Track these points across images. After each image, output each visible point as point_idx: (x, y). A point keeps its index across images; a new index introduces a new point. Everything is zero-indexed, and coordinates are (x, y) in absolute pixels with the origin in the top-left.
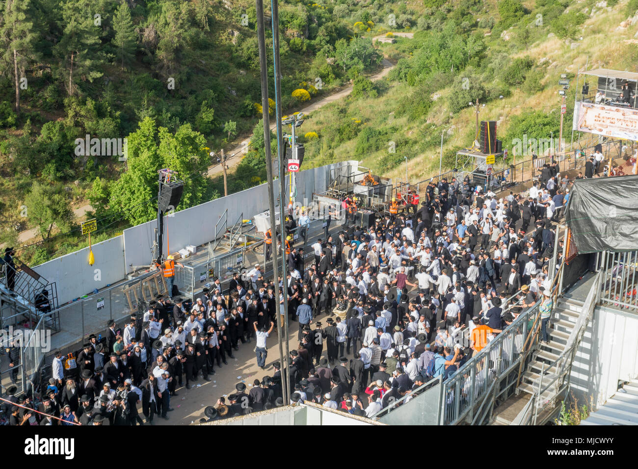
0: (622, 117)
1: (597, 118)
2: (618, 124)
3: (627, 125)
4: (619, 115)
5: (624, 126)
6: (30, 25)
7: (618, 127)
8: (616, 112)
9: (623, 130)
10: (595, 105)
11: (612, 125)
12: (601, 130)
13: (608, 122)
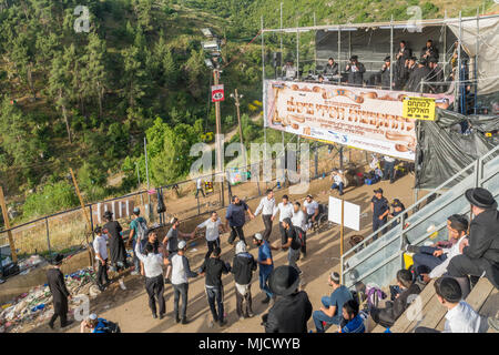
0: (322, 101)
1: (290, 106)
2: (318, 114)
3: (331, 116)
4: (316, 98)
5: (327, 118)
6: (102, 67)
7: (319, 120)
8: (313, 93)
9: (326, 126)
10: (287, 83)
11: (310, 116)
12: (296, 127)
13: (304, 113)
